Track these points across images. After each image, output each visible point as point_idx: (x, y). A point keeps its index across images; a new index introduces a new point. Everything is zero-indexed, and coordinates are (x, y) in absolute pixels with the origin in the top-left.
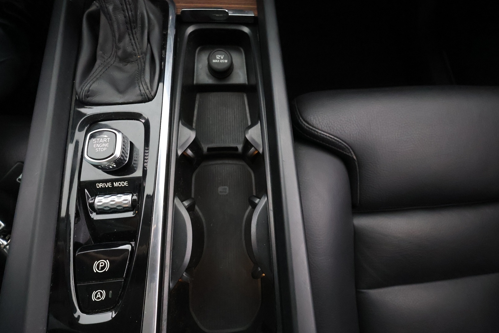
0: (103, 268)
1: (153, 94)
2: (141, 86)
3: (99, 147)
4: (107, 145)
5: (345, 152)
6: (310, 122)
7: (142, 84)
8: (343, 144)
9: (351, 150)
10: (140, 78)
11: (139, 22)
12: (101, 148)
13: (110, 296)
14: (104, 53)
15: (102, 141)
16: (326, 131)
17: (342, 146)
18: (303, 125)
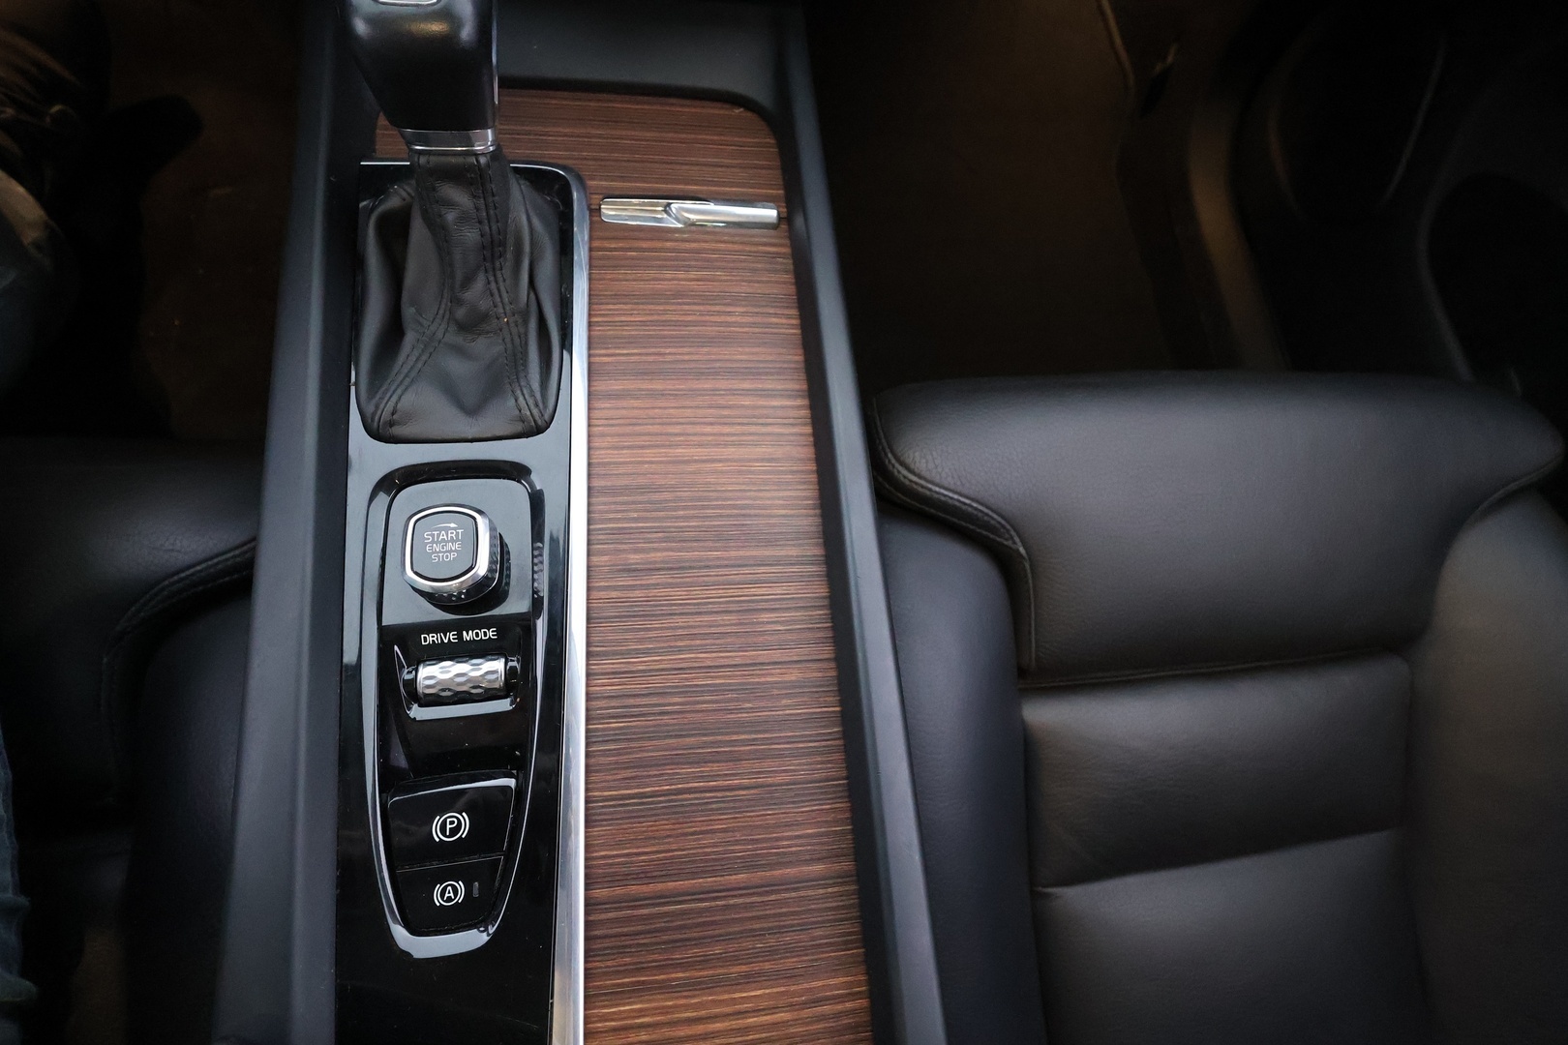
0: (454, 831)
1: (547, 417)
2: (521, 398)
3: (440, 552)
4: (456, 546)
5: (1000, 536)
6: (912, 466)
7: (523, 395)
8: (993, 519)
9: (1013, 533)
10: (517, 378)
11: (511, 241)
12: (444, 552)
13: (476, 893)
14: (419, 313)
15: (445, 537)
16: (952, 487)
17: (993, 522)
18: (896, 473)
